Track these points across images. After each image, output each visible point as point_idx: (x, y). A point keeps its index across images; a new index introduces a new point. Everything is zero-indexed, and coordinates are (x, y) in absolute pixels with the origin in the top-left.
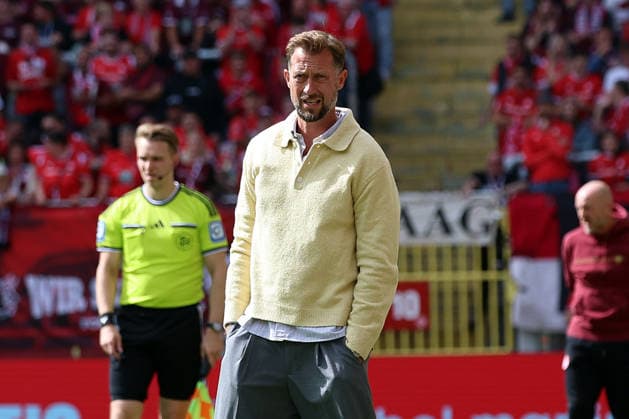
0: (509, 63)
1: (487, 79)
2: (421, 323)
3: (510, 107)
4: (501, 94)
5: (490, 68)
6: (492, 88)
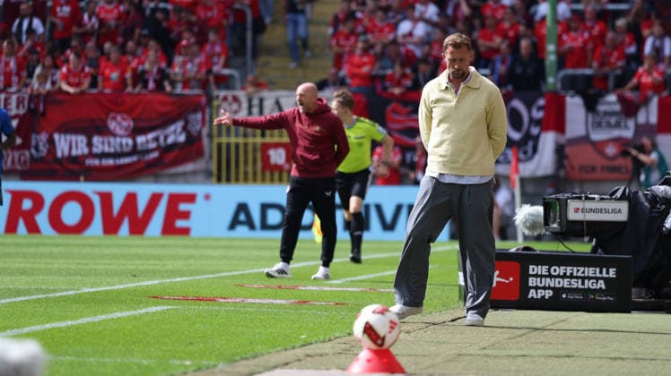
0: (341, 16)
1: (327, 25)
2: (287, 166)
3: (342, 42)
4: (336, 34)
5: (329, 18)
6: (330, 31)
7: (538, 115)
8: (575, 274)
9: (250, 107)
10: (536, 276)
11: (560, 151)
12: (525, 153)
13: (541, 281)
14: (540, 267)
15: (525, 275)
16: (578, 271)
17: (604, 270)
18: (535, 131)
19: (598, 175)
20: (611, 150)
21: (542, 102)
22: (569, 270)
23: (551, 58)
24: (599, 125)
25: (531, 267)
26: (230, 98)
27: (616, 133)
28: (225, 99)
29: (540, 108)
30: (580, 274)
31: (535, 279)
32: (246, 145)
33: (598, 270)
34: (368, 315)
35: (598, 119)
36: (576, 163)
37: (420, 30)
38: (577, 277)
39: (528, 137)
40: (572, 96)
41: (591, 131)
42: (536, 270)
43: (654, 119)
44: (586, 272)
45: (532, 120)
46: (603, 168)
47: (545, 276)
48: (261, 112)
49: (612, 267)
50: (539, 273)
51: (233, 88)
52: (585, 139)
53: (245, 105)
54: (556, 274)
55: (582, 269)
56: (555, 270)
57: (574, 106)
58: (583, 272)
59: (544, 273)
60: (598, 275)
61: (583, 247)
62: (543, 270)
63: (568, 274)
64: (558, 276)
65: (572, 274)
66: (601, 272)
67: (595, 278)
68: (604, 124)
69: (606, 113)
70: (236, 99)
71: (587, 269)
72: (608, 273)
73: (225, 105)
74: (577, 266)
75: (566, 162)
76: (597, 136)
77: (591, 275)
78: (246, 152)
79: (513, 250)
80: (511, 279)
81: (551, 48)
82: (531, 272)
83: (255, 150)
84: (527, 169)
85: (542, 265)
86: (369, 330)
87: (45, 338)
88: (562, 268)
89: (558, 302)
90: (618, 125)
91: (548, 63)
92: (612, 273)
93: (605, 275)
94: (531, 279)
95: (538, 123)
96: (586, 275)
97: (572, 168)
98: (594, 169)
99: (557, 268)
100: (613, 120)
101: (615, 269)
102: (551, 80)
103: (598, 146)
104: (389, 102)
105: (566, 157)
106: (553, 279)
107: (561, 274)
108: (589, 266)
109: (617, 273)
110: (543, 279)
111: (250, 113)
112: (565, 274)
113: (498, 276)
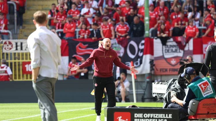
7: (141, 47)
8: (154, 117)
9: (17, 46)
10: (138, 118)
11: (152, 62)
12: (137, 64)
14: (139, 114)
15: (133, 118)
16: (155, 115)
17: (167, 115)
18: (141, 54)
19: (168, 73)
20: (173, 62)
21: (143, 42)
22: (152, 115)
23: (147, 23)
24: (168, 51)
25: (135, 114)
26: (8, 42)
27: (176, 54)
28: (5, 43)
29: (142, 44)
30: (156, 117)
31: (137, 119)
32: (15, 63)
33: (164, 115)
35: (167, 49)
36: (159, 68)
38: (155, 118)
39: (138, 57)
40: (156, 39)
41: (164, 54)
42: (137, 116)
43: (191, 48)
44: (159, 116)
45: (139, 50)
46: (170, 70)
47: (142, 118)
48: (22, 49)
49: (170, 114)
50: (139, 117)
51: (9, 39)
52: (162, 57)
53: (14, 46)
54: (146, 117)
55: (157, 115)
56: (146, 116)
57: (157, 43)
58: (158, 116)
59: (141, 117)
60: (164, 117)
62: (140, 115)
63: (151, 117)
64: (147, 118)
65: (153, 117)
66: (165, 116)
67: (163, 119)
68: (170, 51)
69: (171, 46)
70: (10, 43)
71: (159, 114)
72: (168, 116)
73: (5, 46)
74: (155, 114)
75: (154, 67)
76: (167, 56)
77: (161, 117)
78: (15, 65)
79: (127, 107)
80: (127, 120)
81: (147, 18)
82: (135, 117)
83: (19, 65)
85: (140, 113)
88: (149, 114)
90: (176, 51)
91: (145, 25)
92: (170, 116)
93: (167, 117)
94: (135, 119)
95: (142, 51)
96: (159, 117)
97: (157, 70)
98: (166, 70)
99: (146, 114)
100: (174, 49)
101: (171, 115)
102: (147, 32)
103: (168, 60)
104: (77, 43)
105: (154, 65)
106: (145, 119)
107: (148, 117)
108: (160, 113)
109: (172, 116)
110: (141, 119)
111: (17, 49)
112: (150, 117)
113: (121, 119)
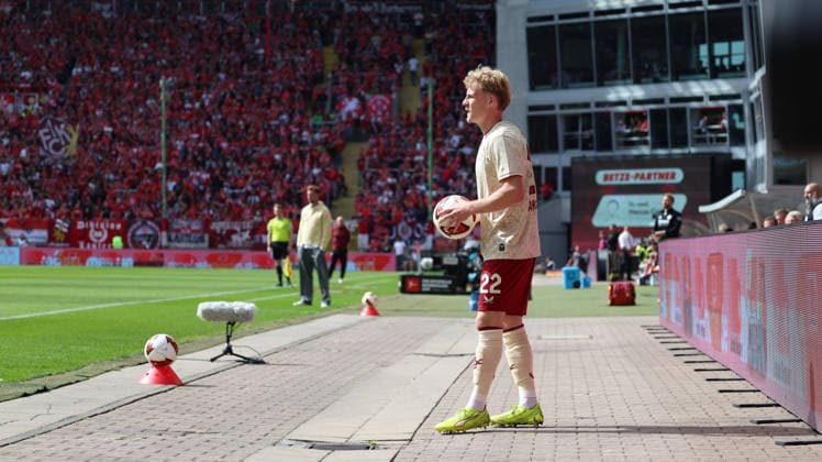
13: (426, 285)
15: (420, 283)
17: (448, 281)
25: (423, 280)
30: (439, 282)
31: (424, 284)
34: (367, 296)
37: (386, 200)
38: (439, 284)
42: (425, 281)
44: (441, 282)
47: (428, 283)
49: (450, 280)
54: (432, 282)
61: (441, 274)
62: (427, 281)
63: (436, 282)
66: (446, 282)
67: (445, 284)
74: (438, 280)
77: (443, 283)
79: (417, 275)
80: (416, 284)
82: (423, 282)
84: (423, 247)
85: (427, 279)
86: (368, 301)
87: (257, 304)
88: (434, 280)
89: (432, 292)
92: (450, 282)
93: (448, 283)
97: (438, 247)
99: (432, 280)
105: (436, 243)
106: (431, 284)
108: (442, 280)
112: (434, 282)
